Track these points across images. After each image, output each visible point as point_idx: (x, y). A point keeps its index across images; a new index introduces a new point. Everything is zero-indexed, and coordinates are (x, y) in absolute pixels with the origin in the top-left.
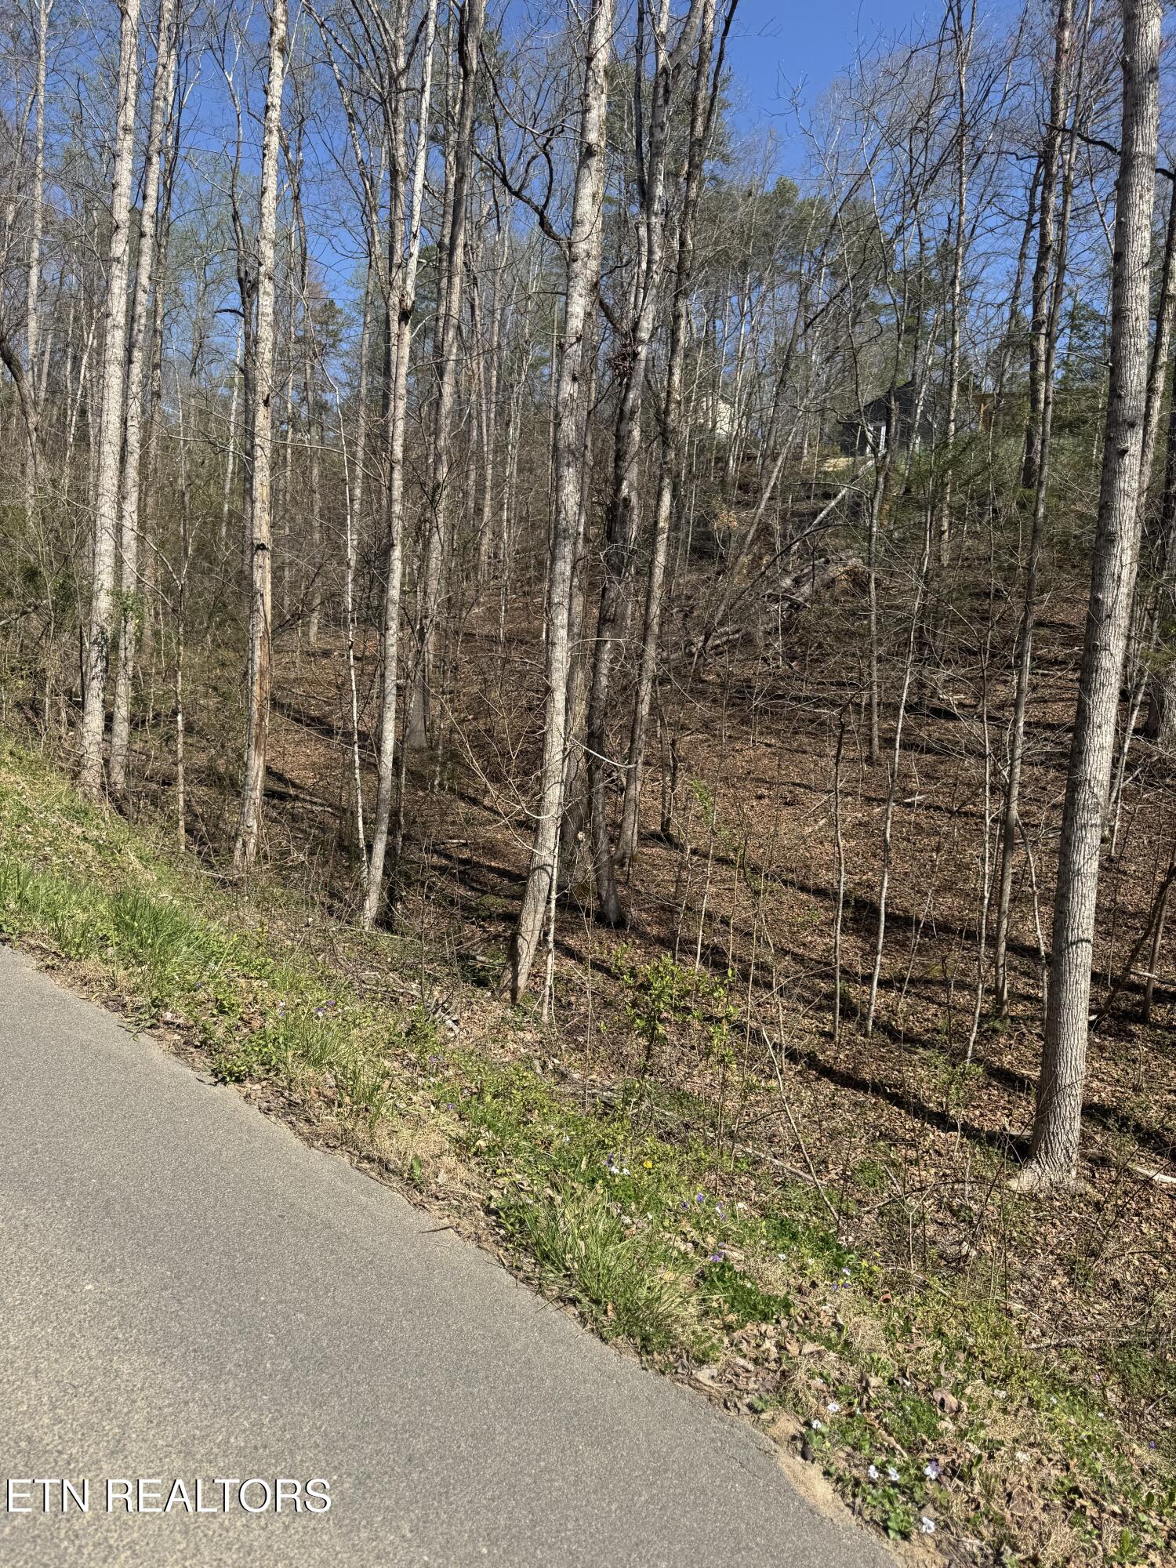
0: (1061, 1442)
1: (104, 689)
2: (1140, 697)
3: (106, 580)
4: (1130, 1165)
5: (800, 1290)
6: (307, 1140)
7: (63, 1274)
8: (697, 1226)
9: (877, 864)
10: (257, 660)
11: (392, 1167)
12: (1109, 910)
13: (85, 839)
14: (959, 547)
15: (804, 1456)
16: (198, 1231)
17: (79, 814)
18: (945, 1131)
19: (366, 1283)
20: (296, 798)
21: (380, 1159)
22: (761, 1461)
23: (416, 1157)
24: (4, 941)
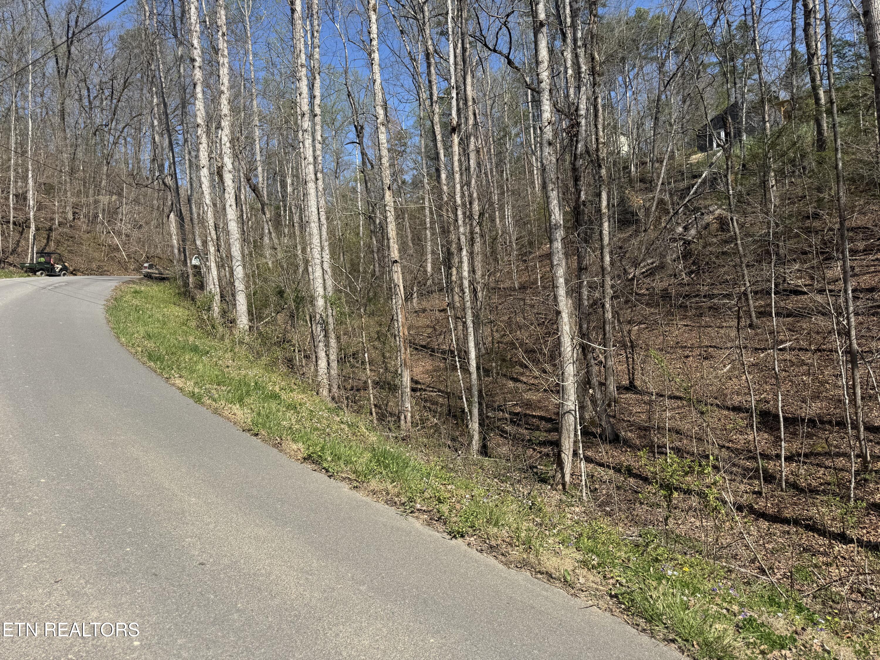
1: (325, 346)
3: (320, 291)
5: (797, 633)
6: (506, 564)
7: (418, 635)
8: (724, 600)
10: (400, 320)
11: (554, 576)
13: (342, 422)
16: (471, 612)
18: (846, 544)
19: (562, 635)
20: (421, 390)
21: (547, 573)
23: (565, 570)
24: (330, 477)
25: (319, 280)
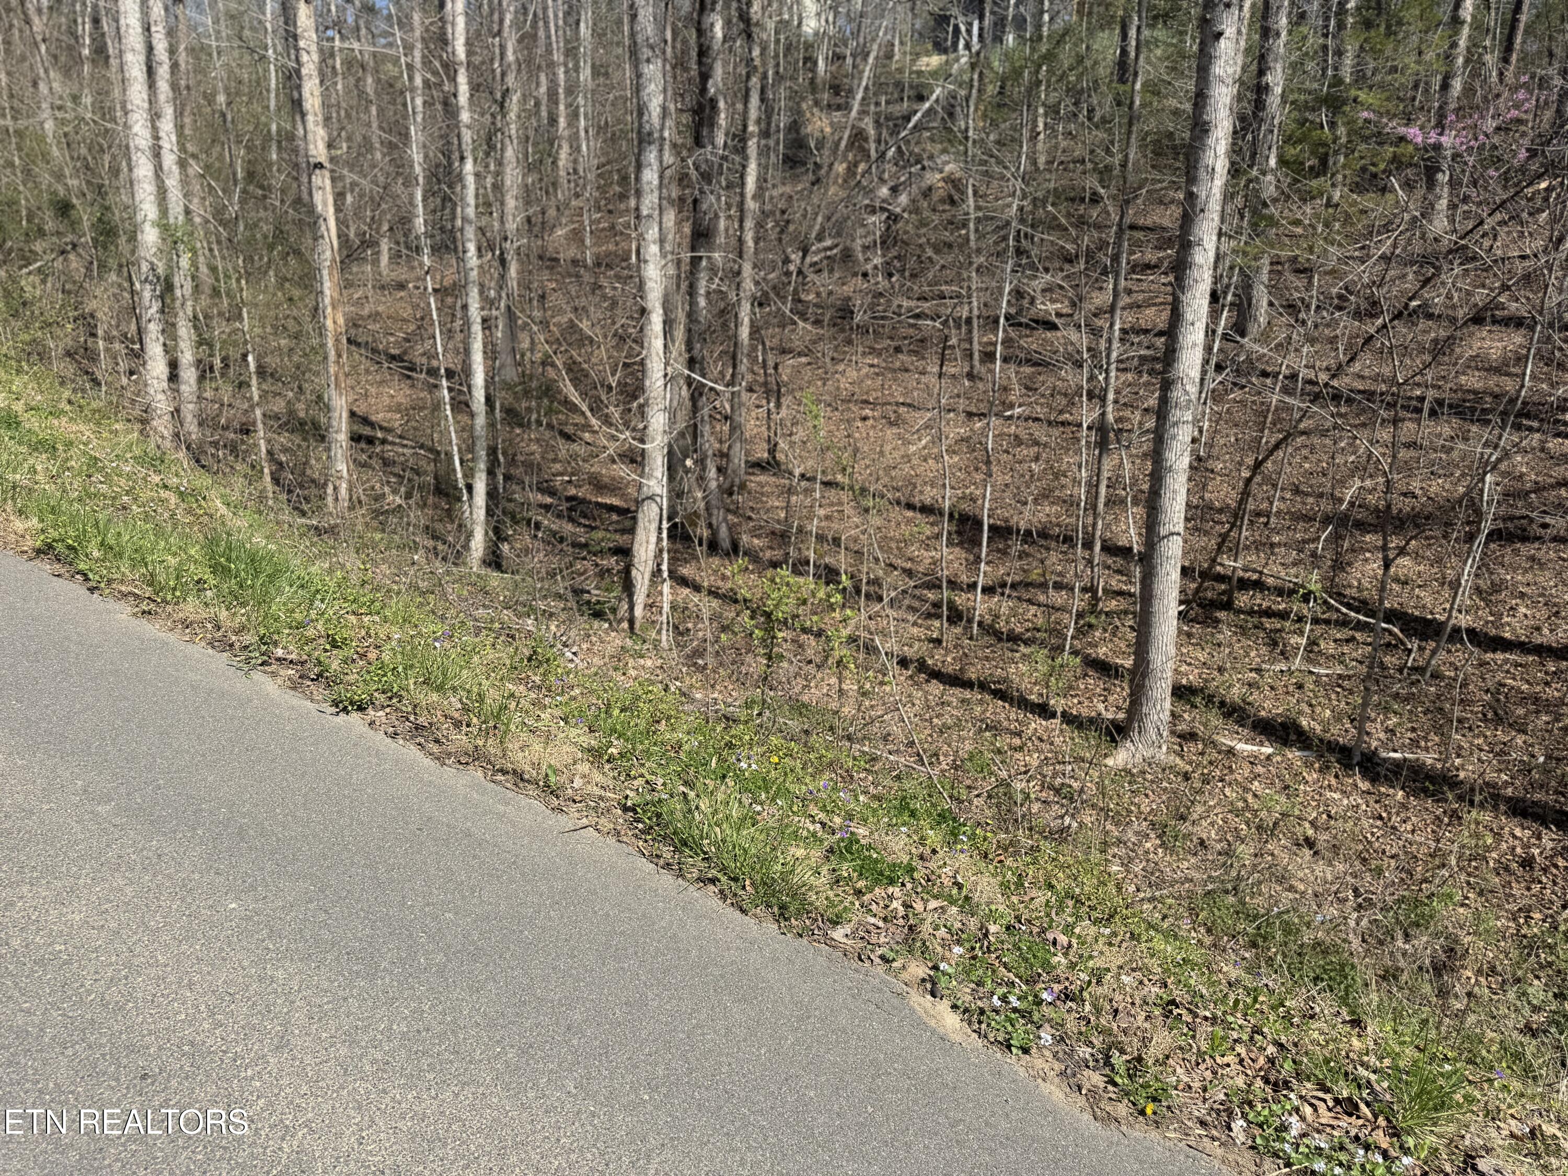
0: (1160, 965)
1: (163, 331)
2: (1229, 298)
3: (148, 209)
4: (1215, 737)
5: (921, 857)
6: (438, 759)
7: (204, 896)
8: (824, 809)
9: (979, 477)
10: (327, 292)
11: (526, 777)
12: (1196, 507)
13: (165, 487)
14: (1056, 147)
15: (934, 995)
16: (336, 848)
17: (157, 462)
18: (1046, 719)
19: (511, 881)
20: (384, 442)
21: (515, 771)
22: (896, 1001)
23: (550, 766)
24: (92, 590)
25: (146, 186)
